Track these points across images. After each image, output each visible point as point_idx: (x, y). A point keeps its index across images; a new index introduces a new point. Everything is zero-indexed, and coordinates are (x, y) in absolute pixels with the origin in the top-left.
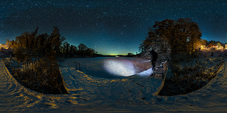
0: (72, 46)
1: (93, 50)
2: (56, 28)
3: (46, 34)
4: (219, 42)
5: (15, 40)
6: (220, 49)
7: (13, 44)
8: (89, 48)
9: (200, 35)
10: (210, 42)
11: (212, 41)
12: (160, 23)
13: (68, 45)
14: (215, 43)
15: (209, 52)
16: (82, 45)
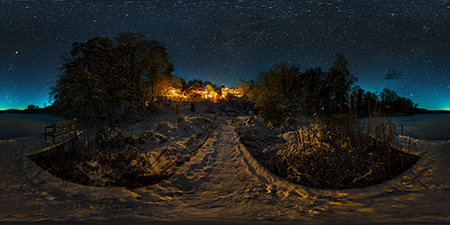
0: (368, 93)
1: (409, 101)
2: (341, 57)
3: (320, 69)
4: (209, 83)
5: (255, 80)
6: (210, 96)
7: (251, 88)
8: (402, 96)
9: (170, 69)
10: (191, 83)
11: (195, 81)
12: (82, 45)
13: (361, 91)
14: (201, 85)
15: (185, 103)
16: (388, 91)
